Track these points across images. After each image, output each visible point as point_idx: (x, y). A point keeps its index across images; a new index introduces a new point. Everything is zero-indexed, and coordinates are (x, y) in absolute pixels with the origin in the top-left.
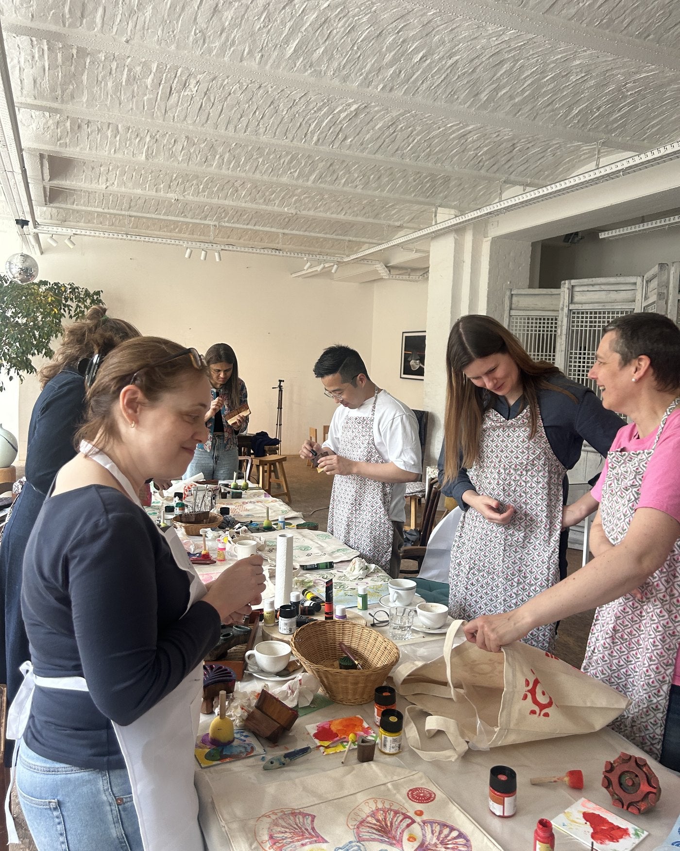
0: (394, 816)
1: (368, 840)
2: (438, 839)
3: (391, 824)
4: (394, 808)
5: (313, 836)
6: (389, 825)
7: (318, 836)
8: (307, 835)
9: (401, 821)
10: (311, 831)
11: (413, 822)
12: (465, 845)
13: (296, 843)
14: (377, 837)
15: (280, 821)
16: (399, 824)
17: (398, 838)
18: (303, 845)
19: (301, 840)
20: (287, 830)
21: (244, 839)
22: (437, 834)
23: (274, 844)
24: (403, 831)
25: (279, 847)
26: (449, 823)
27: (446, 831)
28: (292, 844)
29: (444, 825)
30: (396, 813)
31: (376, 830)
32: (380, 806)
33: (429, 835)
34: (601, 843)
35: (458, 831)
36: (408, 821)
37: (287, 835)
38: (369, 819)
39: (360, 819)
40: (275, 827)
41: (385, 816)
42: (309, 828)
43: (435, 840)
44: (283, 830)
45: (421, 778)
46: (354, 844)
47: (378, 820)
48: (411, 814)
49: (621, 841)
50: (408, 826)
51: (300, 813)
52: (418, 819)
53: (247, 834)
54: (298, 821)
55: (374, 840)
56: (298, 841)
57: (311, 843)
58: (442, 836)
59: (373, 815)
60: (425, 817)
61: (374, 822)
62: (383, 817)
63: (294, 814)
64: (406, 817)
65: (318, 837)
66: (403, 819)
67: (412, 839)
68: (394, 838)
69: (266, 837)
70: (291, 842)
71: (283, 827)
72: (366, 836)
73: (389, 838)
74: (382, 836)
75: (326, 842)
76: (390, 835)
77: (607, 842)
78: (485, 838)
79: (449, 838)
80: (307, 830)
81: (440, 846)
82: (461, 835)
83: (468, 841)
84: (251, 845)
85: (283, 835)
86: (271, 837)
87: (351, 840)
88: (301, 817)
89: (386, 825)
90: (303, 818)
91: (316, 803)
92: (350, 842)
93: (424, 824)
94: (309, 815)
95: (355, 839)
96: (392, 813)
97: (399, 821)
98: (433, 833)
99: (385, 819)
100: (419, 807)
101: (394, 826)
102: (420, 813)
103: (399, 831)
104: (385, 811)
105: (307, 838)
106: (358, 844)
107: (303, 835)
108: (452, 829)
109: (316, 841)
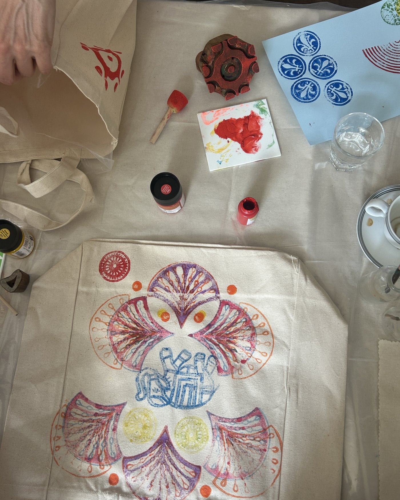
0: (128, 314)
1: (143, 360)
2: (177, 291)
3: (135, 323)
4: (118, 306)
5: (109, 414)
6: (135, 326)
7: (112, 408)
8: (105, 419)
9: (137, 311)
10: (100, 411)
11: (144, 299)
12: (198, 273)
13: (109, 436)
14: (143, 348)
15: (72, 438)
16: (140, 316)
17: (157, 329)
18: (114, 430)
19: (107, 428)
20: (88, 437)
21: (80, 494)
22: (171, 289)
23: (99, 461)
24: (151, 318)
25: (106, 458)
26: (165, 266)
27: (172, 276)
28: (108, 442)
29: (165, 273)
30: (124, 309)
31: (135, 342)
32: (108, 320)
33: (168, 296)
34: (256, 150)
35: (178, 265)
36: (140, 303)
37: (94, 440)
38: (115, 339)
39: (110, 348)
40: (78, 449)
41: (123, 323)
42: (96, 410)
43: (177, 295)
44: (85, 442)
45: (91, 250)
46: (140, 377)
47: (123, 333)
48: (134, 295)
49: (262, 130)
50: (146, 307)
51: (69, 407)
52: (143, 292)
53: (73, 487)
54: (79, 417)
55: (145, 353)
56: (107, 432)
57: (117, 420)
58: (176, 284)
59: (113, 332)
60: (146, 284)
61: (122, 337)
62: (123, 326)
63: (66, 416)
64: (134, 302)
65: (114, 410)
66: (136, 308)
67: (165, 316)
68: (153, 332)
69: (85, 465)
70: (105, 440)
71: (81, 440)
72: (136, 359)
73: (151, 337)
74: (145, 342)
75: (124, 404)
76: (148, 334)
77: (258, 143)
78: (202, 249)
79: (182, 280)
80: (96, 414)
81: (186, 296)
82: (186, 267)
83: (195, 266)
84: (90, 490)
85: (91, 445)
86: (89, 460)
87: (134, 378)
88: (74, 410)
89: (134, 328)
90: (77, 408)
91: (62, 381)
92: (137, 380)
93: (152, 291)
94: (75, 400)
95: (136, 374)
96: (123, 313)
97: (136, 313)
98: (168, 291)
99: (126, 325)
100: (129, 280)
101: (140, 322)
102: (138, 286)
103: (149, 321)
104: (117, 319)
105: (109, 422)
106: (143, 373)
107: (103, 424)
108: (173, 268)
109: (117, 414)
